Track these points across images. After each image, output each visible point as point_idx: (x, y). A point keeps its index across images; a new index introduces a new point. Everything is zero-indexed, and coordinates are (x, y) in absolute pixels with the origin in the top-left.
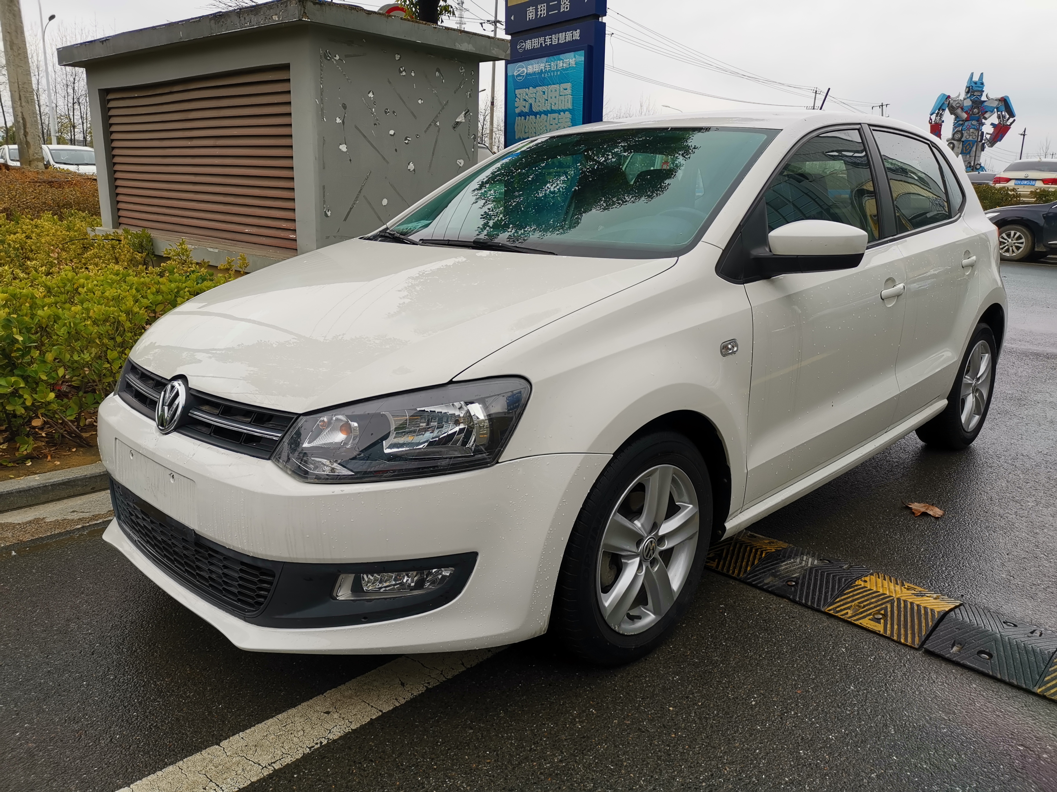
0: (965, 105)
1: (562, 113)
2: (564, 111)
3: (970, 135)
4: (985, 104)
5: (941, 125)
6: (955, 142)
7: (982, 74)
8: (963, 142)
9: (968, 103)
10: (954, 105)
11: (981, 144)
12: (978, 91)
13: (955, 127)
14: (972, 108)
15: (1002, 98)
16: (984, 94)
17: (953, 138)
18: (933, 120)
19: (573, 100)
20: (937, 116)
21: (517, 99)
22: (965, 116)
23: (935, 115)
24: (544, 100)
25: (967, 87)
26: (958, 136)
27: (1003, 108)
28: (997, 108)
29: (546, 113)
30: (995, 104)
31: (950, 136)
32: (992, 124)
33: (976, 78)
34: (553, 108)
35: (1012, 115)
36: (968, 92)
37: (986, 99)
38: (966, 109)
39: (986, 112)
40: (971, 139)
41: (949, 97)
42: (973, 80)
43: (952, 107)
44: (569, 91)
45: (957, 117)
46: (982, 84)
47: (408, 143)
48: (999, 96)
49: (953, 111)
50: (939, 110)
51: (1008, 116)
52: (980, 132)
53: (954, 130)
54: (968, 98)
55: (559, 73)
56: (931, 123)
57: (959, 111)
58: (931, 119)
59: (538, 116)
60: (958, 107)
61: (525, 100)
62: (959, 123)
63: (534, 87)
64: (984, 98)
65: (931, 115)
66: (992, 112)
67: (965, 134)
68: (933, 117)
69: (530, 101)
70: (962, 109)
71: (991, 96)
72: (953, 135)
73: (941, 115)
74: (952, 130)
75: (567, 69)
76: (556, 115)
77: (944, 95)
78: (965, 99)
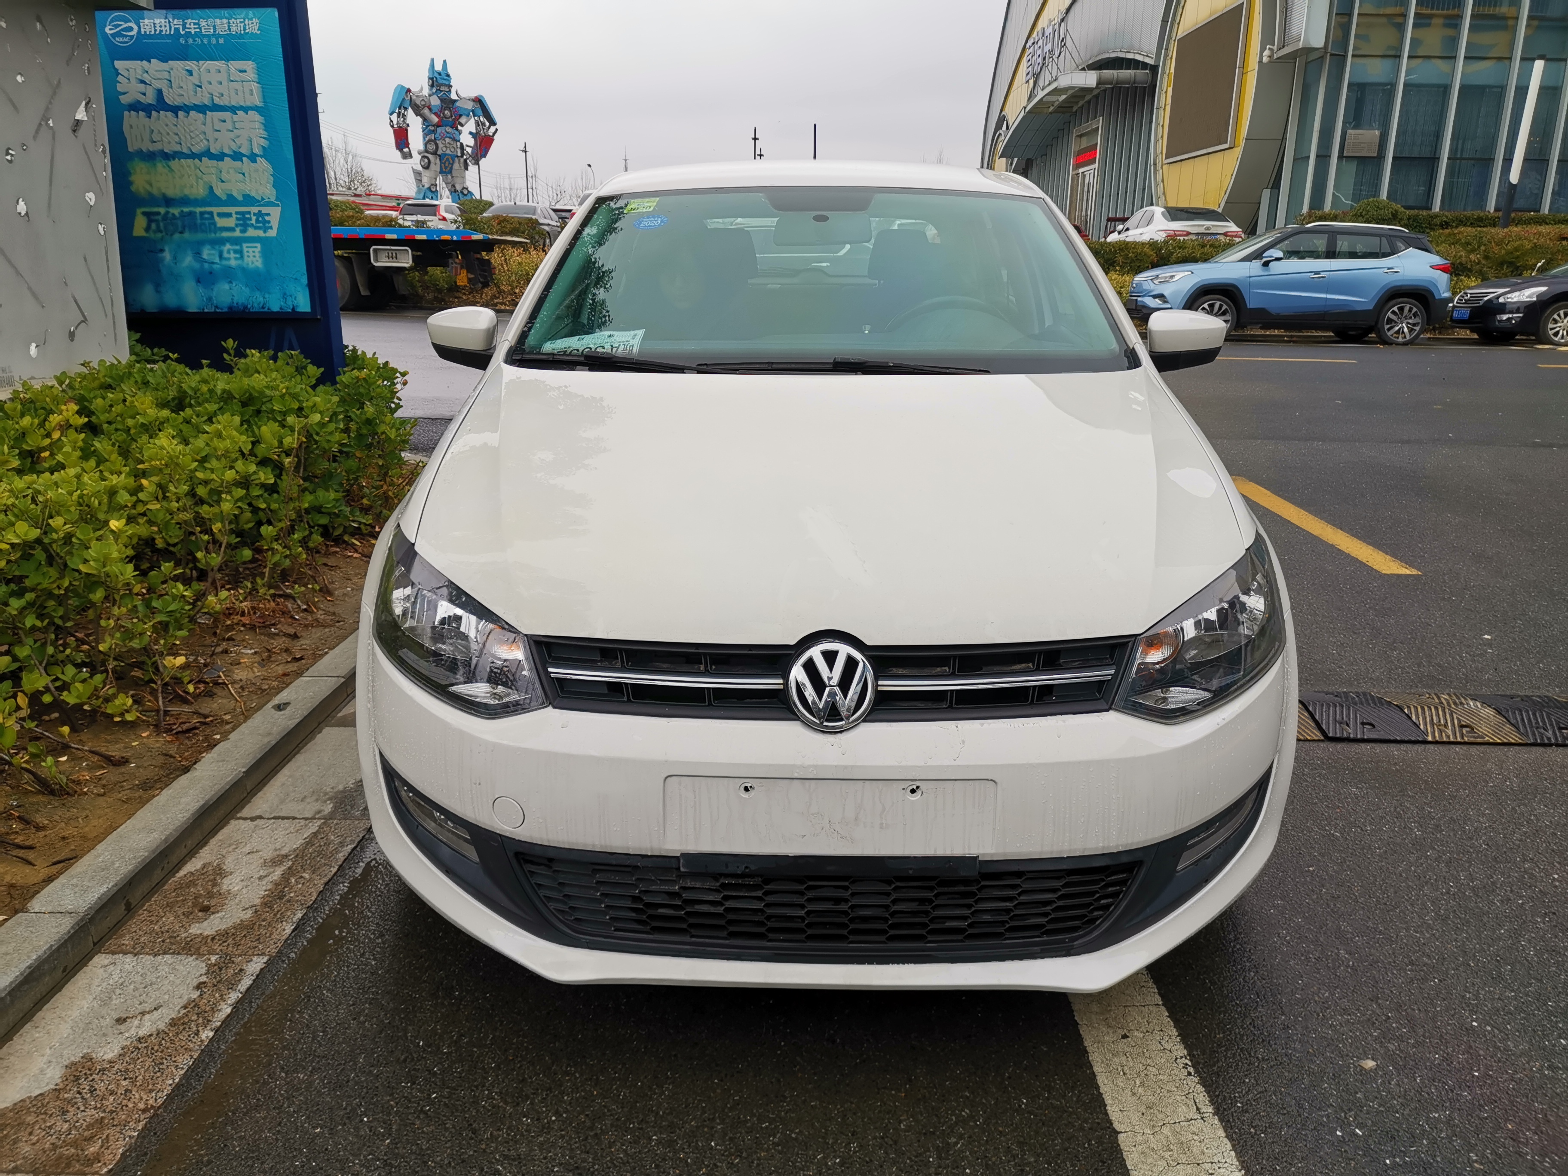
0: (433, 103)
1: (240, 113)
2: (246, 109)
3: (446, 147)
4: (457, 104)
5: (407, 130)
6: (430, 156)
7: (445, 62)
8: (440, 156)
9: (435, 101)
10: (418, 103)
11: (462, 160)
12: (445, 85)
13: (425, 135)
14: (442, 109)
15: (476, 97)
16: (453, 90)
17: (426, 151)
18: (395, 122)
19: (263, 92)
20: (398, 117)
21: (120, 78)
22: (435, 119)
23: (395, 115)
24: (191, 87)
25: (429, 78)
26: (432, 147)
27: (480, 112)
28: (473, 111)
29: (202, 109)
30: (470, 106)
31: (422, 148)
32: (471, 133)
33: (438, 67)
34: (217, 100)
35: (493, 123)
36: (432, 86)
37: (456, 98)
38: (435, 110)
39: (460, 116)
40: (448, 152)
41: (409, 90)
42: (436, 68)
43: (416, 105)
44: (251, 75)
45: (425, 119)
46: (448, 76)
47: (10, 162)
48: (473, 95)
49: (418, 111)
50: (400, 108)
51: (487, 124)
52: (458, 144)
53: (424, 138)
54: (433, 94)
55: (221, 41)
56: (392, 126)
57: (426, 111)
58: (391, 121)
59: (181, 114)
60: (424, 106)
61: (142, 82)
62: (429, 129)
63: (165, 60)
64: (453, 96)
65: (391, 114)
66: (468, 115)
67: (441, 145)
68: (394, 117)
69: (157, 85)
70: (430, 109)
71: (462, 95)
72: (426, 145)
73: (404, 116)
74: (422, 138)
75: (240, 36)
76: (227, 115)
77: (402, 87)
78: (430, 96)
